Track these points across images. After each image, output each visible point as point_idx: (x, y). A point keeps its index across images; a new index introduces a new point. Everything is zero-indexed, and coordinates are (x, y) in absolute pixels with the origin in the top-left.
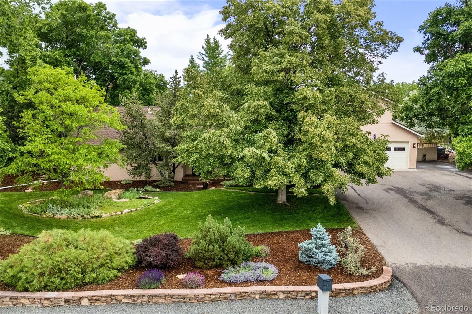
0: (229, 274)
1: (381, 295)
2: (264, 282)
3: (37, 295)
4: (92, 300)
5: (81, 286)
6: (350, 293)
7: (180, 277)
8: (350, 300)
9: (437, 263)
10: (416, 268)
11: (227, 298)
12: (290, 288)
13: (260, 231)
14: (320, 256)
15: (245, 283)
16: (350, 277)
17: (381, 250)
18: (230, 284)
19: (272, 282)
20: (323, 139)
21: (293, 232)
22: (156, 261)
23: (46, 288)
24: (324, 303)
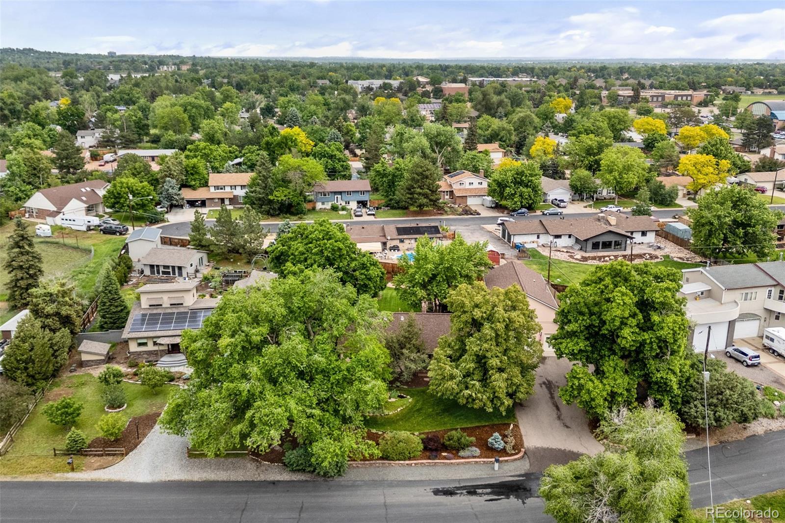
0: (462, 453)
1: (518, 461)
2: (474, 457)
3: (397, 462)
4: (415, 464)
5: (410, 459)
6: (506, 461)
7: (444, 454)
8: (506, 464)
9: (545, 446)
10: (536, 448)
11: (462, 463)
12: (485, 460)
13: (469, 426)
14: (497, 446)
15: (468, 457)
16: (508, 455)
17: (524, 438)
18: (463, 458)
19: (478, 457)
20: (500, 387)
21: (485, 426)
22: (434, 447)
23: (399, 460)
24: (496, 465)
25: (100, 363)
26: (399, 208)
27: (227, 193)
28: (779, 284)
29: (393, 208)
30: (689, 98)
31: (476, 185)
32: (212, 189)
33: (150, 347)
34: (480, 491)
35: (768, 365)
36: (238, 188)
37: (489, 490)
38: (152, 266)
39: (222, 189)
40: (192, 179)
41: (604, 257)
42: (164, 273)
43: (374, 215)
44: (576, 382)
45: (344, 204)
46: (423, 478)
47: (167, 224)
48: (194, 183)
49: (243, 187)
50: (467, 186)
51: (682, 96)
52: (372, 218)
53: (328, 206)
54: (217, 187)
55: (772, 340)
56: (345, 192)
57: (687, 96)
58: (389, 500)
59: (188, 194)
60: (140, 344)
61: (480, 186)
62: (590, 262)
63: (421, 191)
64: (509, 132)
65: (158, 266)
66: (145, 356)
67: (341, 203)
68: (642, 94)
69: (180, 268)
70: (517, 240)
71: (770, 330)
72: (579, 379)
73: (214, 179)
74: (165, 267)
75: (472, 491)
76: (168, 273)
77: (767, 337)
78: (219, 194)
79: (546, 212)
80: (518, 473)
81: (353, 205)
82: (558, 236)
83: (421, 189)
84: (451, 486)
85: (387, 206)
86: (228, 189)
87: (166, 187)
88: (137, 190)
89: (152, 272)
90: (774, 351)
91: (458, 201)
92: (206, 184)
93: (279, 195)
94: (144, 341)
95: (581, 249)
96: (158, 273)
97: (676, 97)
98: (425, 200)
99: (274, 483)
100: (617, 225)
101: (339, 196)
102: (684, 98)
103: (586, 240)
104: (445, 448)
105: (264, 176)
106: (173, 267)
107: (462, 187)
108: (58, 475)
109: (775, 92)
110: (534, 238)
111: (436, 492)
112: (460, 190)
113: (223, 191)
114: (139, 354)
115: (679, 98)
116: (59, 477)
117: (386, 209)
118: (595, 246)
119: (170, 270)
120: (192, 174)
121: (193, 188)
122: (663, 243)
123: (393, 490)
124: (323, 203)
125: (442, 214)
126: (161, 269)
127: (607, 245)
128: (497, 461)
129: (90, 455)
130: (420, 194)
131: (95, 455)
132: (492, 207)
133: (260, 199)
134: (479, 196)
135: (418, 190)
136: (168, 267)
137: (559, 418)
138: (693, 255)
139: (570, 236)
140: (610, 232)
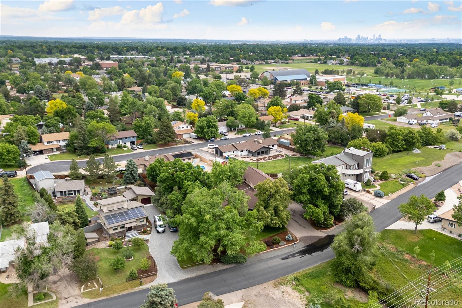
0: (280, 244)
1: (300, 243)
2: (285, 245)
3: (261, 253)
4: (267, 252)
7: (274, 246)
9: (303, 236)
10: (301, 237)
11: (282, 248)
12: (289, 245)
14: (290, 239)
17: (295, 235)
18: (282, 246)
21: (279, 234)
22: (270, 244)
24: (295, 246)
25: (96, 242)
26: (152, 143)
27: (55, 145)
28: (346, 163)
29: (149, 143)
30: (232, 68)
31: (185, 128)
32: (46, 144)
33: (119, 230)
34: (295, 255)
35: (350, 194)
36: (61, 142)
37: (298, 254)
38: (61, 192)
39: (51, 143)
40: (32, 139)
41: (265, 158)
42: (69, 194)
43: (142, 148)
44: (311, 210)
45: (123, 144)
46: (274, 256)
47: (31, 167)
48: (34, 141)
49: (64, 140)
50: (182, 129)
51: (229, 67)
52: (142, 151)
53: (115, 146)
54: (48, 142)
55: (348, 184)
56: (124, 138)
57: (231, 67)
58: (270, 265)
59: (34, 148)
60: (114, 230)
61: (187, 128)
62: (261, 161)
63: (167, 134)
64: (170, 94)
65: (65, 192)
66: (117, 235)
67: (121, 143)
68: (211, 67)
69: (78, 191)
70: (225, 154)
71: (346, 180)
72: (312, 209)
73: (46, 138)
74: (69, 191)
75: (293, 256)
76: (72, 194)
77: (346, 183)
78: (50, 146)
79: (222, 139)
80: (302, 247)
81: (128, 144)
82: (242, 151)
83: (167, 133)
84: (285, 256)
85: (146, 143)
86: (55, 143)
87: (23, 146)
88: (11, 149)
89: (62, 195)
90: (349, 188)
91: (179, 137)
92: (41, 141)
93: (93, 143)
94: (116, 227)
95: (252, 156)
96: (66, 195)
97: (226, 68)
98: (170, 139)
99: (224, 270)
100: (263, 143)
101: (121, 140)
102: (230, 68)
103: (255, 152)
104: (274, 244)
105: (83, 134)
106: (75, 191)
107: (179, 129)
108: (136, 288)
109: (264, 63)
110: (232, 153)
111: (283, 259)
112: (178, 131)
113: (52, 144)
114: (113, 234)
115: (228, 69)
116: (137, 289)
117: (146, 144)
118: (259, 154)
119: (73, 192)
120: (32, 136)
121: (34, 144)
122: (281, 149)
123: (269, 261)
124: (112, 145)
125: (176, 144)
126: (67, 193)
127: (263, 153)
128: (295, 244)
129: (142, 278)
130: (167, 136)
131: (144, 278)
132: (196, 139)
133: (81, 147)
134: (188, 133)
135: (166, 134)
136: (71, 191)
137: (300, 225)
138: (295, 153)
139: (246, 150)
140: (264, 147)
